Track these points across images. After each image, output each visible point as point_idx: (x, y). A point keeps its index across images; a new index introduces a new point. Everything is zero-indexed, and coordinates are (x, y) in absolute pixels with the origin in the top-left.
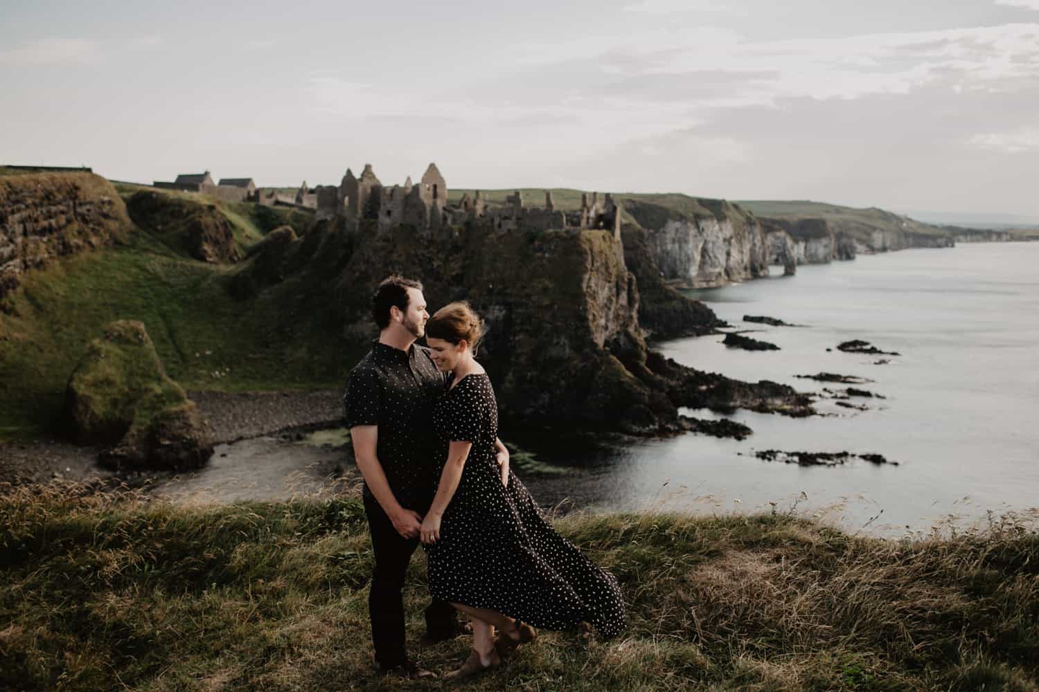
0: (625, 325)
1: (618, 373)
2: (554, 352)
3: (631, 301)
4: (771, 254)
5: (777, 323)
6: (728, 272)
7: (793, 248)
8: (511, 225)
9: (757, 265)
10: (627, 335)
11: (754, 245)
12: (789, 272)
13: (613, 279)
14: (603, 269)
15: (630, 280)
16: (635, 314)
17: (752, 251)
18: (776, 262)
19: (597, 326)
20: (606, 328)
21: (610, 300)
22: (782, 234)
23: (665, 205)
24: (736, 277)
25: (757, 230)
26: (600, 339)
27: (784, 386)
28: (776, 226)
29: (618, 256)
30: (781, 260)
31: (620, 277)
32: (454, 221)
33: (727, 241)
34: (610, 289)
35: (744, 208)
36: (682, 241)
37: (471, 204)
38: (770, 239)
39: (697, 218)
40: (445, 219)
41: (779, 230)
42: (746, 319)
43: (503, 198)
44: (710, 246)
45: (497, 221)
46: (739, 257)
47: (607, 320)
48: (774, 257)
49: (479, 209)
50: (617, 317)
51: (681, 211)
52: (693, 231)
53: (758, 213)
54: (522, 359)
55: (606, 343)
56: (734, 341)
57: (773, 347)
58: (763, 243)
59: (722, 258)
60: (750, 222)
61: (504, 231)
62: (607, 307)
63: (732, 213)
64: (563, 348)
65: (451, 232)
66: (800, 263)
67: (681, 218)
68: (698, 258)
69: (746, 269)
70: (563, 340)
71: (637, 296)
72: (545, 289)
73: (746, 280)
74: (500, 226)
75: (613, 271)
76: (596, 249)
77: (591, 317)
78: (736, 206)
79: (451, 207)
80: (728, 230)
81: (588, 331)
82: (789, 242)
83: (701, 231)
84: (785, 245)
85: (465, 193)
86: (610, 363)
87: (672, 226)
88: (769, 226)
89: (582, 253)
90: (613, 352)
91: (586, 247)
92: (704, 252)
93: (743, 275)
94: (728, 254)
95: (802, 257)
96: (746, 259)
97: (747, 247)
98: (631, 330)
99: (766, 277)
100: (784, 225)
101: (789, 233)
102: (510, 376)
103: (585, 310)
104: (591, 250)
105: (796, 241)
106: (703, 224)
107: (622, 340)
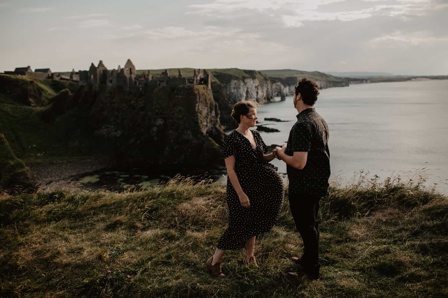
0: (215, 125)
1: (213, 145)
2: (185, 137)
3: (217, 114)
4: (275, 92)
5: (278, 121)
6: (258, 100)
7: (284, 89)
8: (164, 84)
9: (269, 97)
10: (216, 128)
11: (268, 88)
12: (283, 99)
13: (209, 105)
14: (204, 102)
15: (216, 105)
16: (218, 120)
17: (267, 91)
18: (277, 95)
19: (203, 125)
20: (207, 126)
21: (208, 114)
22: (279, 83)
23: (230, 73)
24: (261, 102)
25: (269, 82)
26: (204, 131)
28: (277, 80)
29: (210, 95)
30: (279, 94)
31: (211, 104)
32: (139, 84)
33: (257, 87)
34: (208, 110)
35: (263, 73)
36: (238, 88)
37: (146, 76)
38: (274, 86)
39: (244, 78)
40: (136, 83)
41: (278, 82)
42: (266, 119)
43: (160, 73)
44: (249, 90)
45: (158, 83)
46: (262, 94)
47: (207, 123)
48: (276, 93)
49: (150, 78)
50: (211, 121)
51: (236, 75)
52: (242, 84)
53: (269, 75)
54: (172, 141)
55: (207, 132)
56: (261, 129)
57: (277, 131)
58: (272, 88)
59: (255, 95)
60: (266, 79)
61: (161, 87)
62: (206, 117)
63: (258, 76)
64: (189, 135)
65: (138, 88)
66: (287, 95)
67: (237, 78)
68: (245, 95)
69: (265, 99)
70: (189, 132)
71: (219, 112)
72: (180, 111)
73: (265, 103)
74: (159, 85)
75: (208, 102)
76: (201, 93)
77: (200, 122)
78: (259, 72)
79: (138, 77)
80: (257, 83)
81: (199, 128)
82: (282, 87)
83: (245, 84)
84: (280, 88)
85: (144, 71)
86: (210, 141)
87: (234, 82)
88: (274, 80)
89: (195, 95)
90: (210, 136)
91: (197, 92)
92: (247, 92)
93: (264, 101)
94: (257, 93)
95: (288, 93)
96: (265, 95)
97: (265, 90)
98: (217, 126)
99: (274, 102)
100: (280, 80)
101: (282, 83)
102: (167, 148)
103: (197, 119)
104: (199, 93)
105: (285, 86)
106: (246, 81)
107: (214, 130)
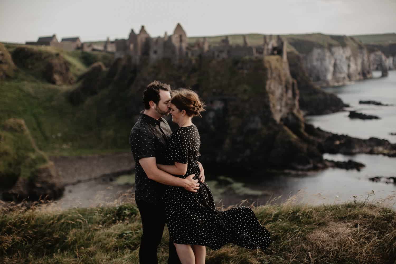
0: (291, 109)
1: (288, 136)
2: (252, 126)
3: (294, 95)
4: (374, 64)
5: (379, 104)
6: (349, 76)
7: (386, 60)
8: (224, 55)
9: (366, 72)
10: (293, 114)
11: (363, 60)
12: (384, 75)
13: (284, 83)
14: (277, 78)
15: (293, 84)
16: (297, 103)
17: (363, 63)
18: (377, 69)
19: (276, 110)
20: (281, 111)
21: (282, 95)
22: (379, 53)
23: (313, 39)
24: (354, 78)
25: (365, 51)
26: (277, 117)
27: (383, 140)
28: (376, 49)
29: (285, 70)
30: (379, 67)
31: (287, 82)
32: (193, 55)
33: (348, 59)
34: (282, 89)
35: (356, 39)
36: (322, 59)
37: (201, 45)
38: (372, 56)
39: (330, 47)
40: (187, 54)
41: (377, 51)
42: (361, 102)
43: (219, 40)
44: (338, 62)
45: (216, 54)
46: (355, 67)
47: (281, 106)
48: (375, 66)
49: (206, 47)
50: (287, 104)
51: (321, 42)
52: (328, 54)
53: (364, 42)
54: (234, 131)
55: (281, 120)
56: (354, 115)
57: (376, 118)
58: (369, 59)
59: (345, 69)
60: (360, 47)
61: (220, 59)
62: (280, 99)
63: (350, 43)
64: (257, 123)
65: (190, 61)
66: (390, 69)
67: (321, 47)
68: (331, 69)
69: (359, 74)
70: (257, 119)
71: (297, 92)
72: (245, 91)
73: (360, 80)
74: (218, 56)
75: (283, 79)
76: (273, 67)
77: (271, 105)
78: (352, 38)
79: (190, 47)
80: (348, 52)
81: (270, 113)
82: (384, 57)
83: (332, 54)
84: (381, 59)
85: (198, 38)
86: (284, 131)
87: (316, 52)
88: (371, 49)
89: (265, 69)
90: (286, 124)
91: (267, 65)
92: (335, 65)
93: (358, 77)
94: (349, 66)
95: (392, 66)
96: (359, 68)
97: (359, 62)
98: (295, 111)
99: (372, 78)
100: (380, 48)
101: (384, 52)
102: (228, 141)
103: (269, 101)
104: (270, 67)
105: (387, 57)
106: (334, 49)
107: (290, 117)
